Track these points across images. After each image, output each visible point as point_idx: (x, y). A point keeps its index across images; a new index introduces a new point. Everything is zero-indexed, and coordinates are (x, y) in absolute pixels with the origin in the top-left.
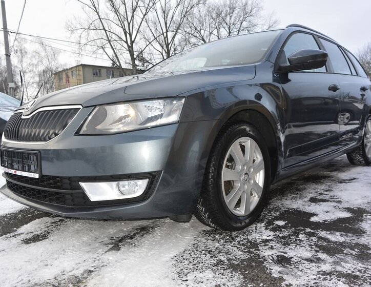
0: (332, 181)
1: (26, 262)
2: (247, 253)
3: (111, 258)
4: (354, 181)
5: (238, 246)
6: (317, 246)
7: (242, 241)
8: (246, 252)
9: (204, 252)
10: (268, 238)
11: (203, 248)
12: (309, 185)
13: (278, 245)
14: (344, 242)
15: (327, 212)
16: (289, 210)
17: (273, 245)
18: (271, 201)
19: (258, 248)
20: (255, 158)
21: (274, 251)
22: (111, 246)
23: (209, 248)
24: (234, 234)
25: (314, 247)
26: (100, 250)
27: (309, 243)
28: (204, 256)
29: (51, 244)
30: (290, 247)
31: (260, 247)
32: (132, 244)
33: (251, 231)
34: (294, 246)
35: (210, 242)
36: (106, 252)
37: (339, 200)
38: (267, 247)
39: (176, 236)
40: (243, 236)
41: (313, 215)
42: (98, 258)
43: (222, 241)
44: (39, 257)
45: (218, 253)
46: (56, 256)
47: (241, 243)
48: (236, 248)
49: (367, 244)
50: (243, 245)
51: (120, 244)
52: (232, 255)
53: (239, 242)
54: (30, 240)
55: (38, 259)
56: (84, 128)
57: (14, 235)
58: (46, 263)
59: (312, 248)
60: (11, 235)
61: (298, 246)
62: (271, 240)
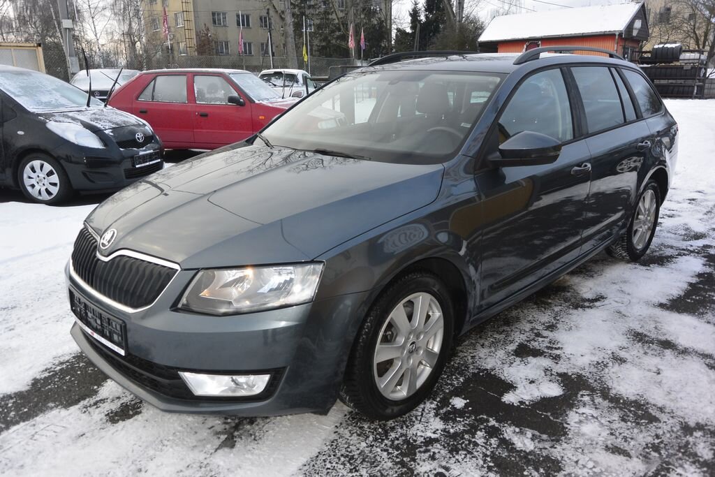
0: (566, 300)
1: (114, 462)
2: (399, 466)
3: (221, 463)
4: (597, 304)
5: (391, 450)
6: (493, 456)
7: (398, 439)
8: (397, 463)
9: (342, 459)
10: (433, 436)
11: (343, 451)
12: (526, 311)
13: (442, 452)
14: (531, 453)
15: (530, 383)
16: (479, 373)
17: (436, 451)
18: (460, 348)
19: (415, 455)
20: (430, 313)
21: (435, 464)
22: (223, 437)
23: (350, 452)
24: (390, 423)
25: (489, 459)
26: (209, 446)
27: (484, 450)
28: (342, 467)
29: (145, 427)
30: (457, 457)
31: (418, 454)
32: (251, 435)
33: (414, 419)
34: (463, 456)
35: (355, 437)
36: (216, 450)
37: (558, 352)
38: (427, 455)
39: (311, 424)
40: (402, 428)
41: (510, 387)
42: (205, 463)
43: (371, 438)
44: (130, 454)
45: (362, 463)
46: (151, 452)
47: (396, 442)
48: (385, 453)
49: (560, 459)
50: (397, 448)
51: (236, 433)
52: (378, 468)
53: (393, 441)
54: (116, 414)
55: (128, 457)
56: (184, 300)
57: (94, 401)
58: (139, 467)
59: (485, 461)
60: (92, 401)
61: (468, 456)
62: (437, 440)
